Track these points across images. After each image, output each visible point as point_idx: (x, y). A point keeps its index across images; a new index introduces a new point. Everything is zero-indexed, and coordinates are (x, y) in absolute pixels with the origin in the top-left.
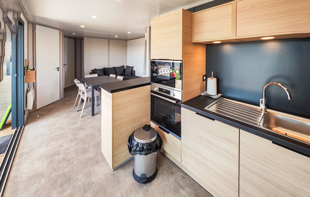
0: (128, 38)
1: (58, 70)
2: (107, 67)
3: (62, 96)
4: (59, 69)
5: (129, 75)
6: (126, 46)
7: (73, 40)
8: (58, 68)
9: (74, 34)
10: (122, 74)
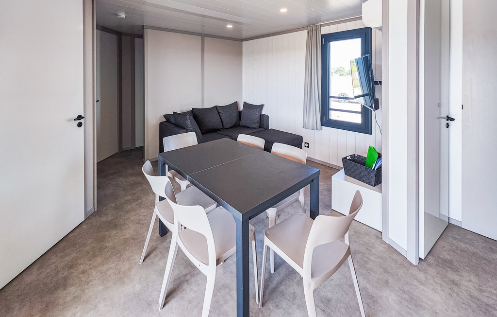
0: (245, 34)
1: (80, 125)
2: (199, 106)
3: (90, 207)
4: (82, 121)
5: (254, 126)
6: (240, 54)
7: (114, 37)
8: (80, 117)
9: (123, 15)
10: (236, 123)
